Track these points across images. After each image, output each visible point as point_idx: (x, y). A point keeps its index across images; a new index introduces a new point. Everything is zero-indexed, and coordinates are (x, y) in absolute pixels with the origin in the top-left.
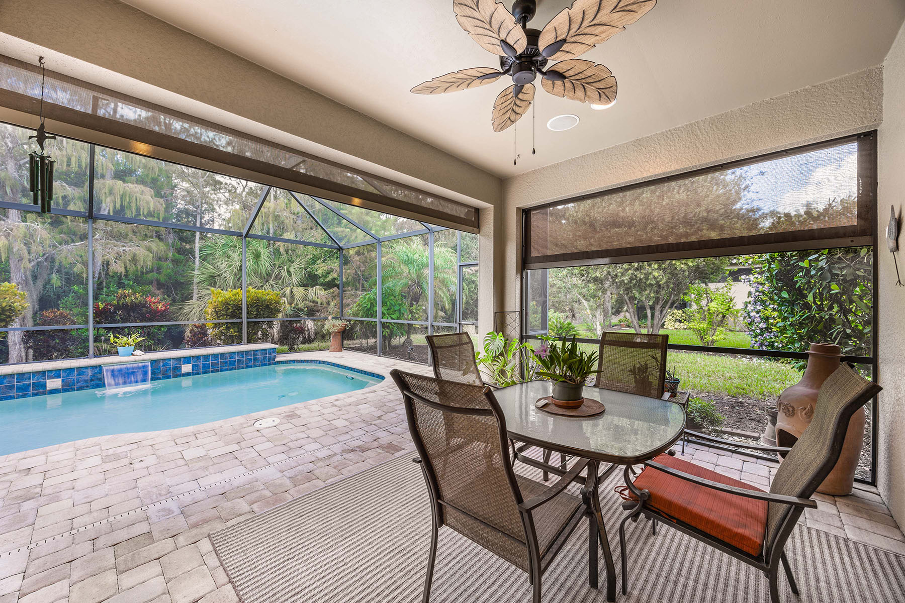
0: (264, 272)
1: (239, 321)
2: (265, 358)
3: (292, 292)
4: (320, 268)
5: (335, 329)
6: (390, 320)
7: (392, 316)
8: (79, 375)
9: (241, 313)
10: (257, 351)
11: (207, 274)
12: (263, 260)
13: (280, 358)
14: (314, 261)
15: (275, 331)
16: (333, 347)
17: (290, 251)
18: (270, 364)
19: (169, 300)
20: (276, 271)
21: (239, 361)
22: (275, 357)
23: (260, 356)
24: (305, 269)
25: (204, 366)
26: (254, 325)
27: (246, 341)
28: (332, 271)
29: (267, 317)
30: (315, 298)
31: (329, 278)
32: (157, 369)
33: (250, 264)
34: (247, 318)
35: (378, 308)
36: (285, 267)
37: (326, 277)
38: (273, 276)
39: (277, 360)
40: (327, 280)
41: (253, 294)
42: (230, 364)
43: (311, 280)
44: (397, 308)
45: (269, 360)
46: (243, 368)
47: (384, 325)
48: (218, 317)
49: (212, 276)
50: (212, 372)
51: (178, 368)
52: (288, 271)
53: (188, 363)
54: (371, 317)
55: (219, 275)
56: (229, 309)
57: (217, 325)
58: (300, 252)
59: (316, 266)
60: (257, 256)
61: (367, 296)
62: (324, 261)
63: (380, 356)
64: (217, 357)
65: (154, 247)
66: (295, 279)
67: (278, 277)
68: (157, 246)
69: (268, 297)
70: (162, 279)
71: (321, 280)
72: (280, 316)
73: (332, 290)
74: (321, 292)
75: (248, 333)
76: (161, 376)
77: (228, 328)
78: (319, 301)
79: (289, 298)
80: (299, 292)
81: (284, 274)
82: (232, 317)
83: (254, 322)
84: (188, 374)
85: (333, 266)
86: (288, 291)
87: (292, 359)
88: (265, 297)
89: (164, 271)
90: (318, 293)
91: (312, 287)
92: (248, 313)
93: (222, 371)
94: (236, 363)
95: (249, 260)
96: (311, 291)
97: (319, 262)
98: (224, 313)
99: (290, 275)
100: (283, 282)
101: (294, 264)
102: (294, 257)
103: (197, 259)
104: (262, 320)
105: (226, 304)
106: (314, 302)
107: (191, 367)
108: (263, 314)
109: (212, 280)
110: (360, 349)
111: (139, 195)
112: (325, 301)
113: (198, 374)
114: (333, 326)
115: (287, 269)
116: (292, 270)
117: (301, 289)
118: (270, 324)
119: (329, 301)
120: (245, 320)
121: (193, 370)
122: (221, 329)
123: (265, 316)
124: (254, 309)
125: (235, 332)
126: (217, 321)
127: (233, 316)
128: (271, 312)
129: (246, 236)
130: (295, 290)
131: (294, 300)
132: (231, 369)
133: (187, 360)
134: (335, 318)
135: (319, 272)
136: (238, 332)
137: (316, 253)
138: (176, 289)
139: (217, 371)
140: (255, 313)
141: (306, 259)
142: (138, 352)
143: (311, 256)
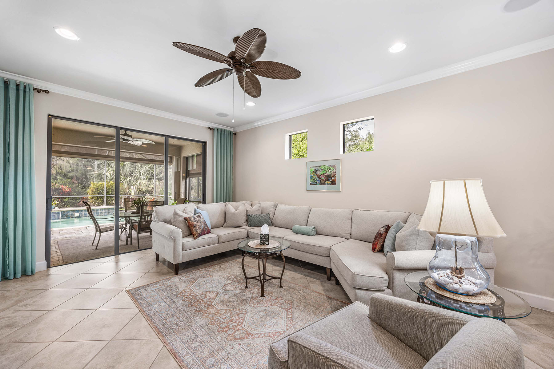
9: (104, 193)
21: (101, 213)
25: (85, 214)
27: (106, 204)
32: (64, 214)
34: (107, 195)
42: (97, 214)
48: (94, 194)
51: (73, 214)
56: (98, 191)
57: (93, 198)
75: (107, 201)
76: (66, 218)
77: (98, 199)
82: (100, 194)
84: (77, 217)
92: (107, 192)
94: (99, 213)
98: (96, 192)
105: (97, 189)
107: (79, 214)
113: (81, 217)
114: (148, 199)
120: (105, 195)
122: (95, 199)
124: (110, 191)
125: (101, 201)
126: (93, 196)
133: (77, 211)
142: (57, 208)
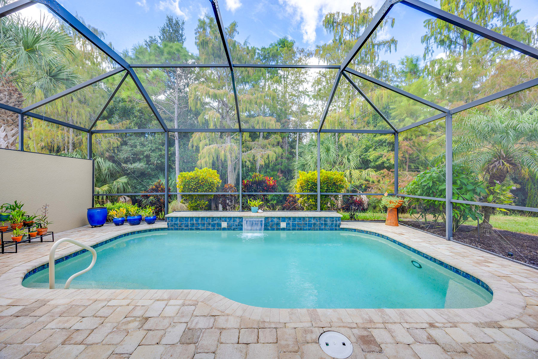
0: (332, 160)
1: (315, 193)
2: (332, 224)
3: (350, 173)
4: (372, 155)
5: (392, 205)
6: (461, 201)
7: (464, 196)
8: (234, 221)
9: (317, 188)
10: (327, 218)
11: (301, 164)
12: (332, 152)
13: (344, 225)
14: (367, 150)
15: (339, 202)
16: (389, 221)
17: (349, 145)
18: (336, 230)
19: (285, 179)
20: (340, 159)
21: (315, 224)
22: (340, 224)
23: (329, 222)
24: (360, 157)
25: (293, 225)
26: (325, 197)
27: (320, 209)
28: (381, 157)
29: (334, 192)
30: (367, 178)
31: (379, 162)
32: (268, 223)
33: (324, 155)
34: (321, 192)
35: (448, 186)
36: (346, 156)
37: (376, 161)
38: (338, 163)
39: (341, 226)
40: (377, 163)
41: (324, 175)
42: (309, 225)
43: (365, 164)
44: (470, 187)
45: (336, 226)
46: (317, 230)
47: (455, 206)
48: (303, 191)
49: (303, 165)
50: (298, 230)
51: (278, 224)
52: (348, 159)
53: (284, 221)
54: (434, 196)
55: (306, 164)
56: (309, 185)
57: (302, 196)
58: (356, 144)
59: (368, 154)
60: (328, 150)
61: (428, 175)
62: (374, 150)
63: (449, 240)
64: (301, 219)
65: (277, 151)
66: (352, 164)
67: (341, 163)
68: (279, 150)
69: (335, 177)
70: (283, 167)
71: (372, 164)
72: (343, 191)
73: (382, 171)
74: (372, 173)
75: (321, 203)
76: (270, 228)
77: (308, 199)
78: (371, 180)
79: (349, 178)
80: (356, 173)
81: (345, 161)
83: (325, 195)
84: (284, 229)
85: (382, 153)
86: (348, 172)
87: (354, 227)
88: (332, 176)
89: (283, 164)
90: (371, 174)
91: (365, 170)
92: (321, 188)
93: (304, 230)
94: (313, 226)
95: (323, 153)
96: (364, 172)
97: (370, 150)
98: (306, 188)
99: (349, 162)
100: (344, 167)
101: (352, 153)
102: (352, 149)
103: (297, 156)
104: (331, 193)
105: (307, 181)
106: (367, 180)
108: (332, 189)
109: (303, 167)
110: (416, 225)
111: (269, 122)
112: (375, 180)
113: (289, 230)
114: (390, 202)
115: (347, 157)
116: (350, 157)
117: (357, 171)
118: (336, 197)
119: (379, 180)
120: (319, 194)
121: (287, 226)
122: (304, 198)
123: (333, 191)
124: (325, 186)
125: (313, 202)
126: (302, 193)
127: (311, 190)
128: (337, 188)
129: (320, 132)
130: (353, 172)
131: (352, 179)
132: (309, 230)
133: (284, 219)
134: (390, 195)
135: (371, 158)
136: (314, 202)
137: (368, 144)
138: (288, 173)
139: (301, 229)
140: (326, 188)
141: (361, 149)
142: (260, 211)
143: (365, 146)
